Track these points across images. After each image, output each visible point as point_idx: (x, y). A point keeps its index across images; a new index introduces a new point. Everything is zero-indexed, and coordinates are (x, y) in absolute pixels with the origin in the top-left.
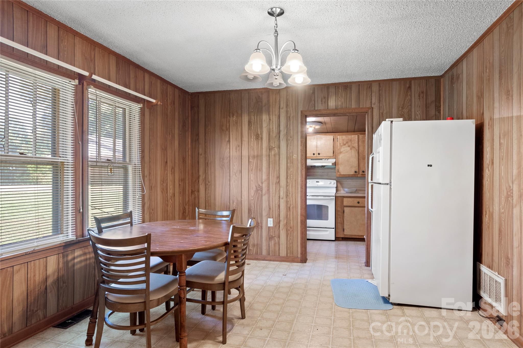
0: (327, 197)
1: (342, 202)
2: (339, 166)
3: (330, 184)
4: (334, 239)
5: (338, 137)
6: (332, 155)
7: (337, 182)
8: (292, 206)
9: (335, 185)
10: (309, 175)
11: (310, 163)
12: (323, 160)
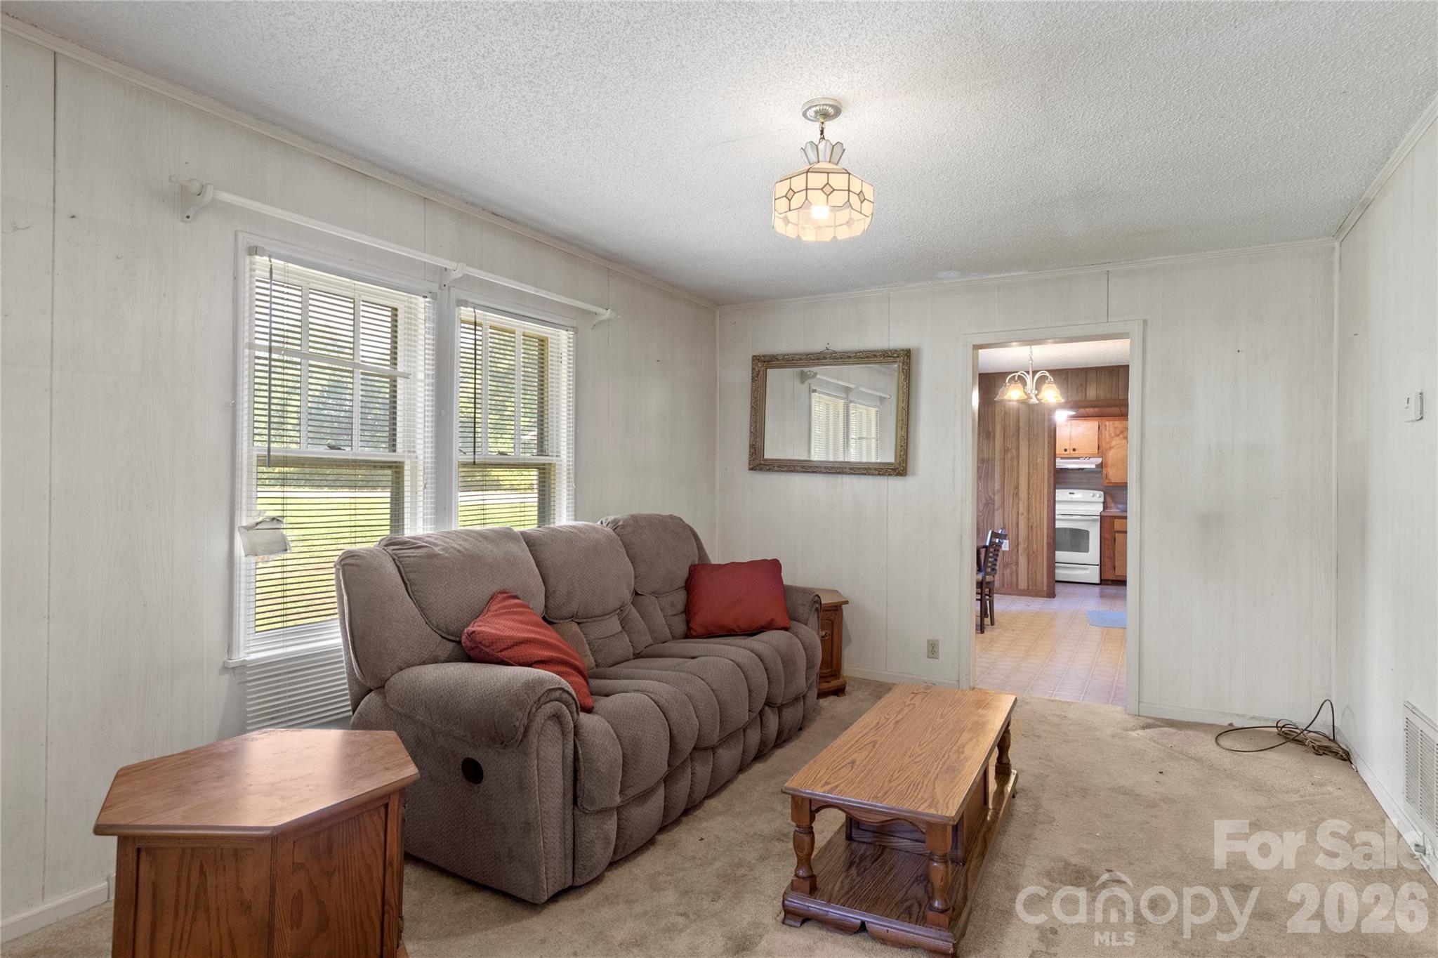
0: (1087, 517)
1: (1113, 525)
2: (1109, 469)
3: (1093, 496)
4: (1097, 581)
5: (1107, 423)
6: (1096, 451)
7: (1105, 494)
8: (1035, 524)
9: (1102, 499)
10: (1059, 483)
11: (1061, 463)
12: (1081, 460)
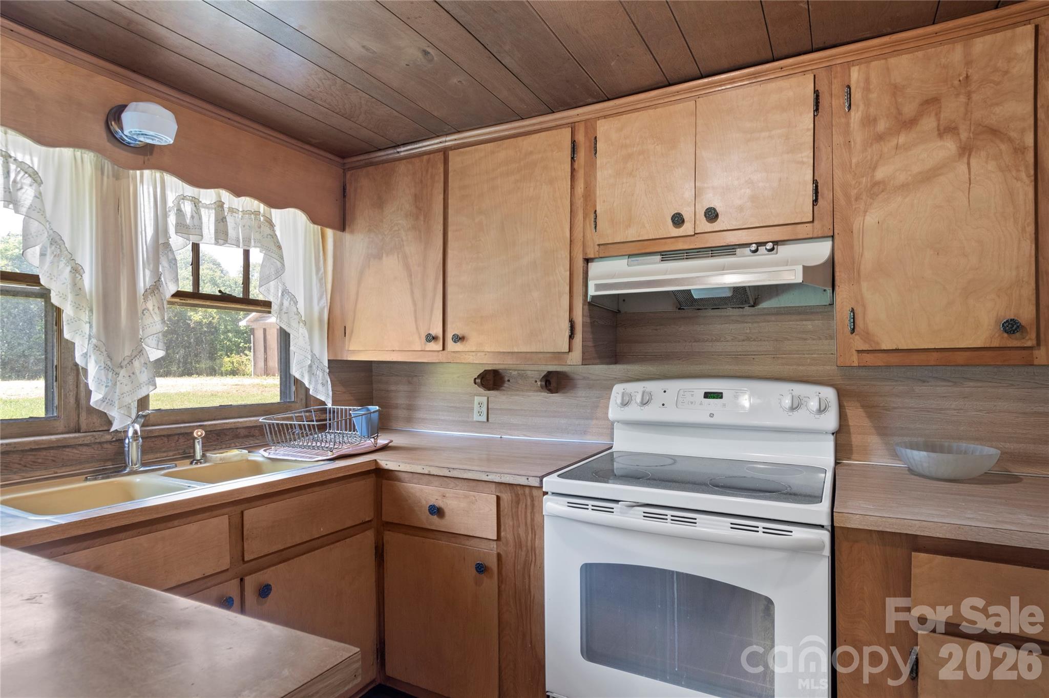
2: (864, 285)
3: (793, 408)
5: (857, 74)
6: (805, 211)
7: (842, 396)
9: (831, 421)
12: (743, 256)
